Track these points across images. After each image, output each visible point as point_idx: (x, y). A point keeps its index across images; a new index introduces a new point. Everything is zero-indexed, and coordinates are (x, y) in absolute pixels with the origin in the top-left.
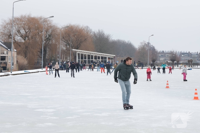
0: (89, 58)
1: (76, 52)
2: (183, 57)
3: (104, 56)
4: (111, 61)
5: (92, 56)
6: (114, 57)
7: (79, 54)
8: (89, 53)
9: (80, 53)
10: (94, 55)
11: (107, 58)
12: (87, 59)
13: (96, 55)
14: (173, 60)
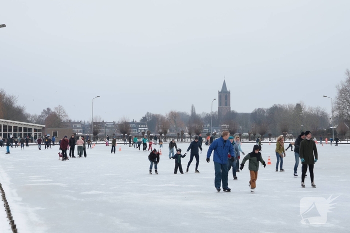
0: (5, 130)
3: (28, 127)
4: (39, 134)
5: (10, 127)
6: (43, 128)
8: (5, 122)
10: (13, 126)
11: (33, 130)
12: (2, 132)
13: (16, 125)
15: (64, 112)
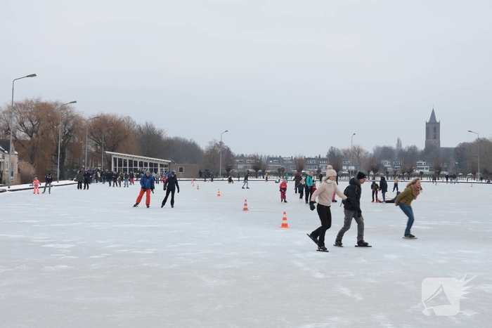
0: (130, 165)
1: (111, 155)
2: (271, 163)
3: (154, 162)
5: (136, 162)
6: (170, 163)
7: (115, 159)
8: (131, 157)
9: (118, 157)
10: (139, 161)
11: (159, 166)
12: (128, 167)
13: (142, 160)
14: (256, 168)
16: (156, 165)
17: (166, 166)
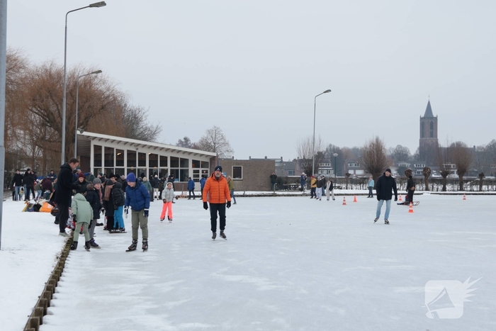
0: (132, 163)
1: (88, 140)
3: (180, 156)
4: (203, 172)
5: (142, 156)
7: (98, 148)
8: (132, 144)
9: (104, 145)
10: (148, 153)
11: (190, 164)
12: (125, 167)
13: (155, 152)
15: (223, 138)
16: (184, 162)
17: (204, 165)
